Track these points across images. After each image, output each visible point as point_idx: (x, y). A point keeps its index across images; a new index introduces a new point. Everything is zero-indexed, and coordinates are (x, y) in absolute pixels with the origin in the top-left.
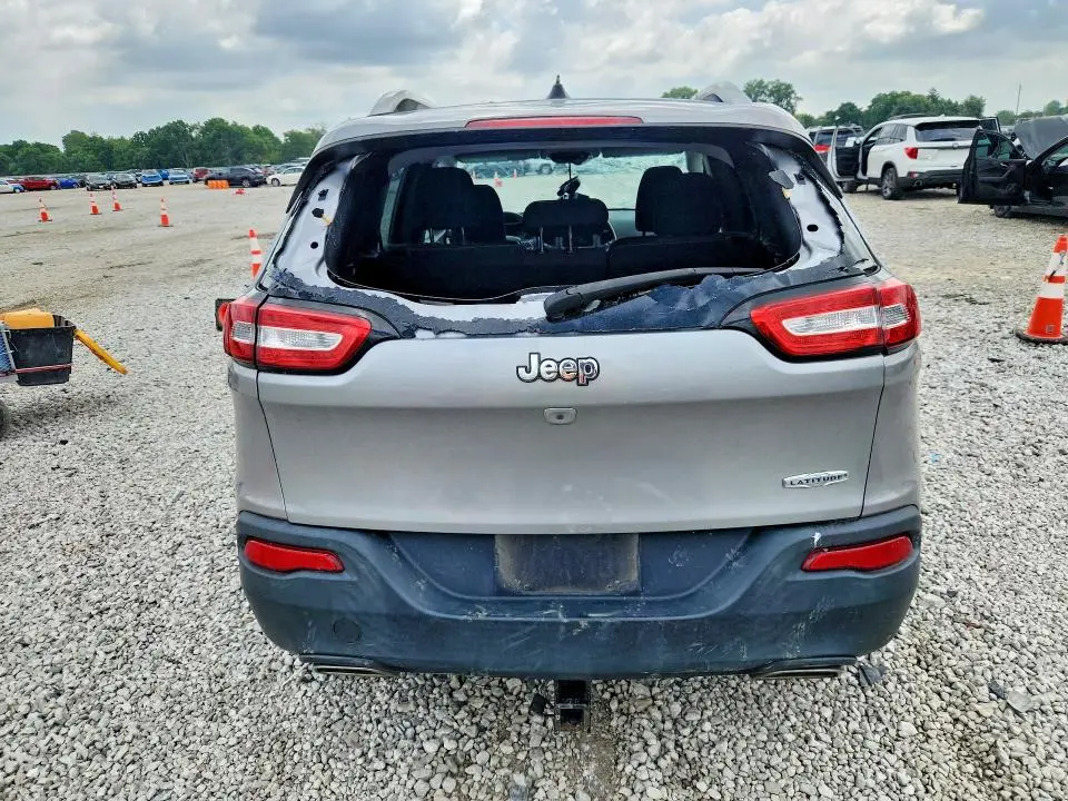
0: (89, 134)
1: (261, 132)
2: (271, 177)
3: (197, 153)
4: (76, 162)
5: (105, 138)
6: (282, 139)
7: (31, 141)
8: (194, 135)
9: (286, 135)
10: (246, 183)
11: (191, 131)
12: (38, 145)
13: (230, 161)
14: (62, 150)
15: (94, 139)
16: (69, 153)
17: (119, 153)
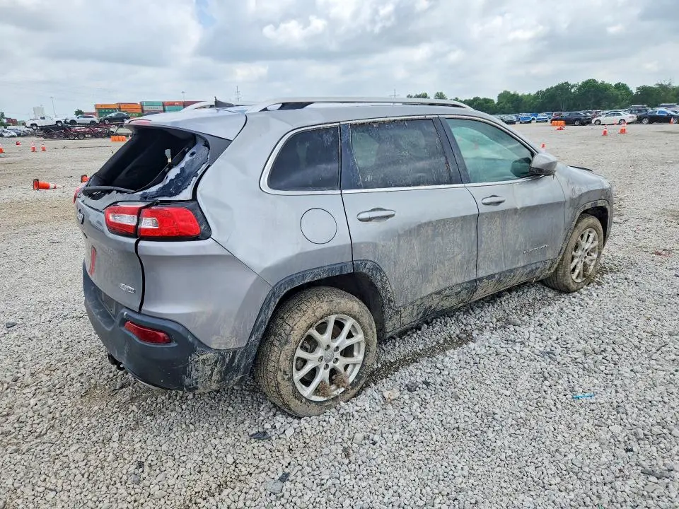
0: (512, 92)
1: (620, 87)
2: (596, 119)
3: (572, 102)
4: (501, 108)
5: (520, 94)
6: (634, 91)
7: (481, 98)
8: (573, 91)
9: (638, 89)
10: (577, 123)
11: (572, 88)
12: (485, 99)
13: (591, 107)
14: (496, 102)
15: (514, 95)
16: (498, 104)
17: (525, 102)
